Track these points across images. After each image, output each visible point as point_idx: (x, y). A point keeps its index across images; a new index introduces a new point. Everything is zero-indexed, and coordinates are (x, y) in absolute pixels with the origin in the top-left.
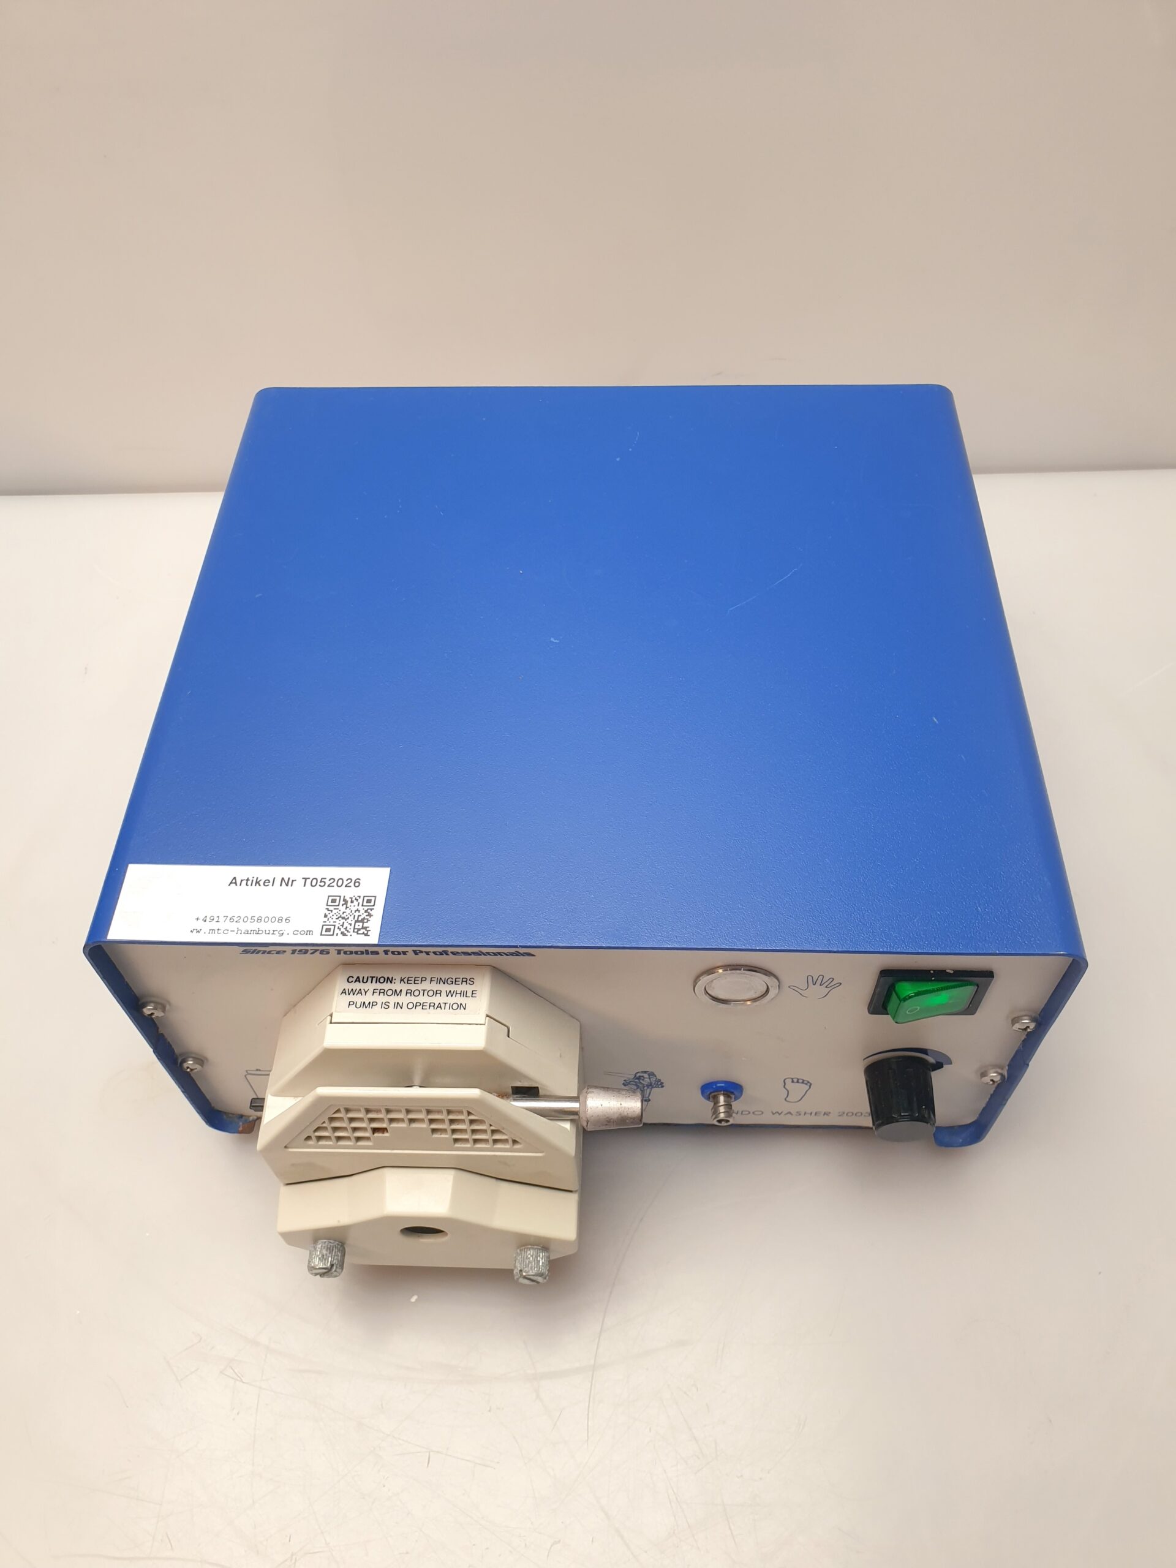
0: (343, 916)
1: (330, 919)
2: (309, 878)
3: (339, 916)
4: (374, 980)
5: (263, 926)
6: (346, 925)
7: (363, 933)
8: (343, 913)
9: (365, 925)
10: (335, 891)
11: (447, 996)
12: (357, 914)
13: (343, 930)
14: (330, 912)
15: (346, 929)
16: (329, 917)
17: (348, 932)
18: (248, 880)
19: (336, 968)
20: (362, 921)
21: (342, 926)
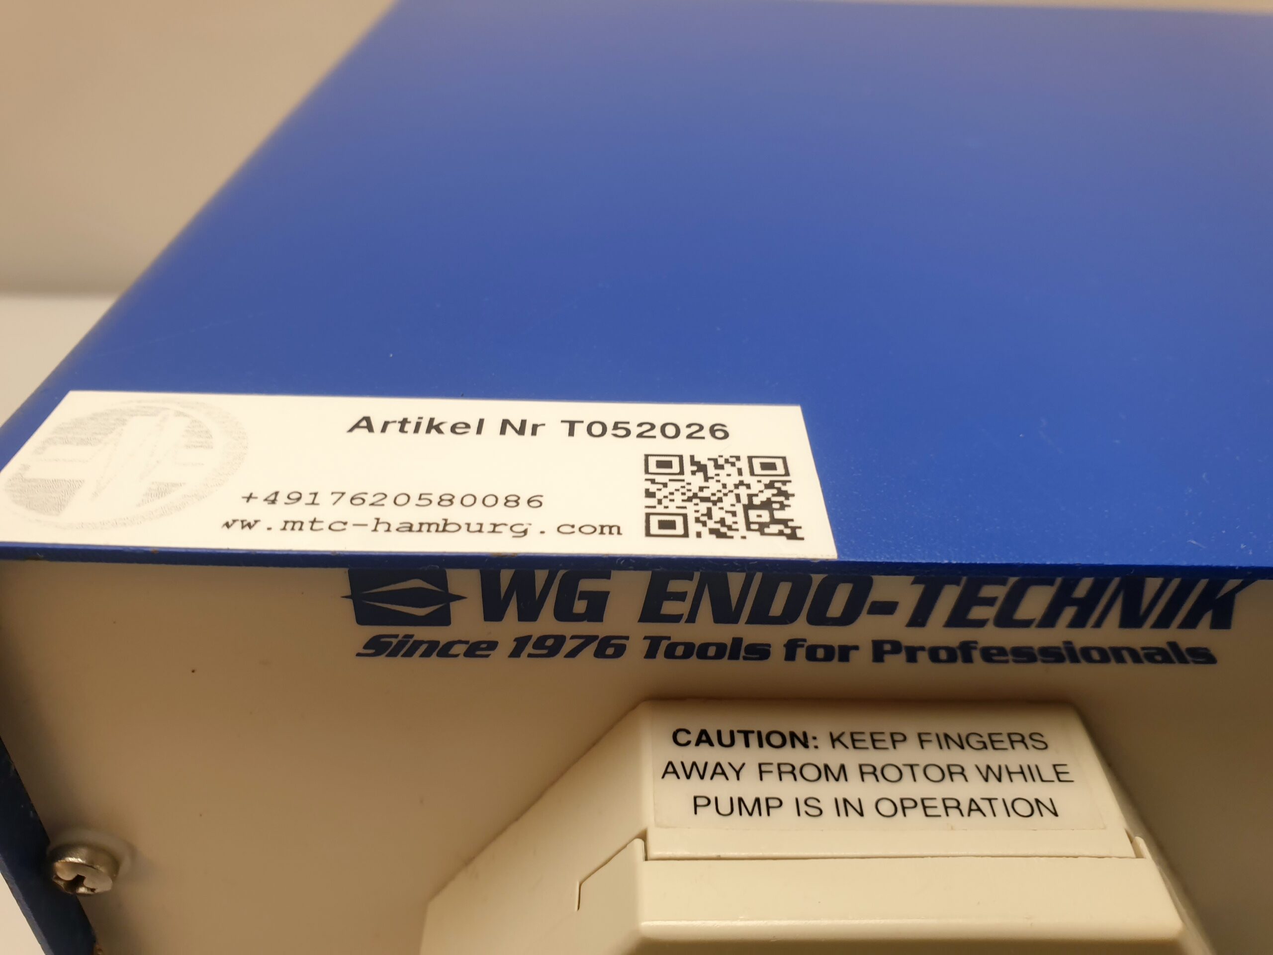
0: (700, 494)
1: (665, 502)
2: (582, 422)
3: (690, 494)
4: (753, 739)
5: (455, 514)
6: (717, 514)
7: (781, 533)
8: (701, 489)
9: (778, 515)
10: (660, 446)
11: (986, 780)
12: (743, 492)
13: (711, 524)
14: (661, 486)
15: (722, 522)
16: (659, 495)
17: (730, 528)
18: (404, 422)
19: (634, 707)
20: (767, 505)
21: (709, 514)
